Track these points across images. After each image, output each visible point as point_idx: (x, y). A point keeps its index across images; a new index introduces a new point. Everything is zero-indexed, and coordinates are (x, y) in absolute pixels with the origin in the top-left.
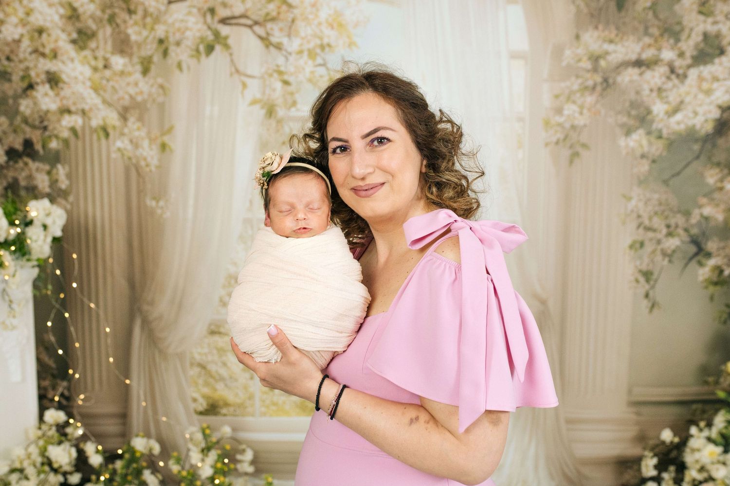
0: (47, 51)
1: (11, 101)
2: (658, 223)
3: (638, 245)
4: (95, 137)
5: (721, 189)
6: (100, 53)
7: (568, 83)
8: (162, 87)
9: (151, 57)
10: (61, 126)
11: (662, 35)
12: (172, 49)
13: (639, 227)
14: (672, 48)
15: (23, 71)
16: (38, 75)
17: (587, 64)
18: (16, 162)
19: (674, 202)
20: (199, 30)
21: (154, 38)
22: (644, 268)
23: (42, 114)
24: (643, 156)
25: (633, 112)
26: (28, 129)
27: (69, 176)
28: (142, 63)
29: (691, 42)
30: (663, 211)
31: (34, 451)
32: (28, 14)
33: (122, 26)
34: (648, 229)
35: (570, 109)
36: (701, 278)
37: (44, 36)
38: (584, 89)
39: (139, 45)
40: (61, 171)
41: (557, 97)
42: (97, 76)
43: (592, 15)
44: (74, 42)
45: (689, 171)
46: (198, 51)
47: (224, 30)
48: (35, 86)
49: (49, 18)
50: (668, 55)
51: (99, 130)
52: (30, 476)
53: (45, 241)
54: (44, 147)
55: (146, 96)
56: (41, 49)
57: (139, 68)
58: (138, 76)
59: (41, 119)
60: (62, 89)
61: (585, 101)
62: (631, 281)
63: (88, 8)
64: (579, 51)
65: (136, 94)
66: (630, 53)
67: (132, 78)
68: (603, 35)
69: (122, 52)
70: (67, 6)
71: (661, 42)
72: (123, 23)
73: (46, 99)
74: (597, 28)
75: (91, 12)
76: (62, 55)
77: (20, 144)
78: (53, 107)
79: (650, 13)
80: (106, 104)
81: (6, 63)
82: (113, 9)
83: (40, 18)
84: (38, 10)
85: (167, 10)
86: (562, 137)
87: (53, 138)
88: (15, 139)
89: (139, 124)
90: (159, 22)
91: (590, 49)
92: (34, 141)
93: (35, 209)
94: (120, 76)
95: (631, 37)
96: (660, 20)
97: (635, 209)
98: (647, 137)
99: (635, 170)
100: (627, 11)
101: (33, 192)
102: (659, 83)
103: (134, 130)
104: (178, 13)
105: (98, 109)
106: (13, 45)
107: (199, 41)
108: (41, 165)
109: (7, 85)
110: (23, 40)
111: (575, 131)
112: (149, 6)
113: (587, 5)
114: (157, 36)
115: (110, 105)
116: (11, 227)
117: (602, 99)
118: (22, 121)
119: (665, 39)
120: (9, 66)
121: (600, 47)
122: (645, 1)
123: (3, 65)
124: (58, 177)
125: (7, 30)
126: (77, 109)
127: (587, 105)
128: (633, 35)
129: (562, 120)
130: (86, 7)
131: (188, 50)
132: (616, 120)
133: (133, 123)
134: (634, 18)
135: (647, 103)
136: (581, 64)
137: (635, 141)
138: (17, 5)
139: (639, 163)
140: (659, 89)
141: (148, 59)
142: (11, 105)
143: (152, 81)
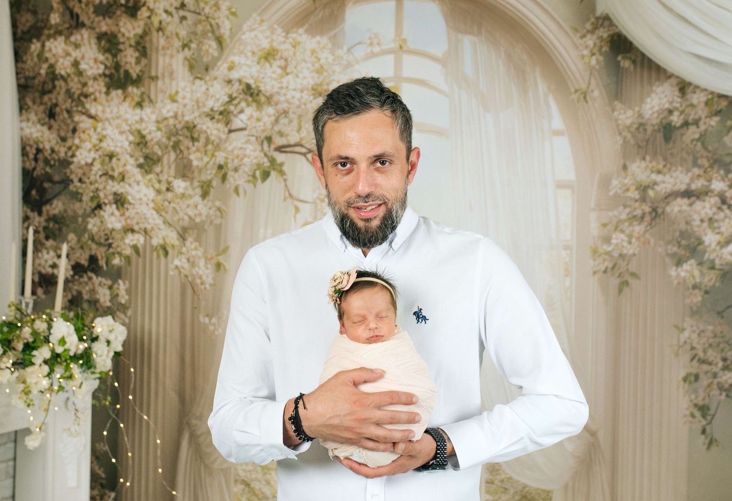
0: (116, 174)
1: (80, 219)
2: (713, 355)
3: (693, 378)
4: (155, 253)
6: (164, 177)
7: (616, 213)
8: (219, 209)
9: (210, 181)
10: (124, 243)
11: (711, 166)
12: (230, 174)
13: (693, 359)
14: (723, 180)
15: (93, 192)
16: (106, 196)
17: (636, 195)
18: (81, 277)
20: (256, 158)
21: (214, 163)
22: (701, 403)
23: (107, 232)
24: (695, 287)
25: (683, 242)
26: (94, 246)
27: (128, 291)
28: (202, 187)
30: (718, 345)
32: (101, 141)
33: (186, 152)
34: (702, 362)
35: (618, 238)
37: (114, 160)
38: (633, 218)
39: (200, 170)
40: (122, 287)
41: (604, 225)
42: (160, 198)
43: (639, 147)
44: (140, 166)
46: (254, 176)
47: (280, 157)
48: (103, 206)
49: (119, 144)
50: (718, 185)
51: (159, 248)
53: (107, 356)
54: (107, 264)
55: (204, 218)
56: (110, 173)
57: (199, 191)
58: (198, 199)
59: (106, 237)
60: (128, 209)
61: (633, 231)
62: (685, 416)
63: (155, 135)
64: (626, 181)
65: (195, 215)
66: (679, 183)
67: (192, 200)
68: (650, 166)
69: (184, 176)
70: (136, 134)
71: (711, 173)
72: (186, 150)
73: (112, 219)
74: (644, 159)
75: (157, 139)
76: (129, 178)
77: (85, 260)
78: (118, 226)
79: (699, 144)
80: (167, 224)
81: (79, 184)
82: (178, 137)
83: (111, 144)
84: (110, 137)
85: (227, 138)
86: (610, 265)
87: (116, 255)
88: (81, 255)
89: (197, 244)
90: (220, 149)
91: (638, 179)
92: (99, 258)
93: (100, 326)
94: (181, 199)
95: (680, 168)
96: (709, 152)
97: (688, 341)
98: (698, 267)
99: (688, 301)
100: (674, 142)
101: (95, 305)
102: (710, 213)
103: (192, 249)
104: (237, 141)
105: (159, 229)
106: (85, 168)
107: (255, 167)
108: (104, 280)
109: (78, 205)
110: (95, 164)
111: (624, 260)
112: (211, 134)
113: (634, 136)
114: (217, 162)
115: (170, 225)
116: (80, 343)
117: (651, 228)
118: (89, 238)
119: (715, 171)
120: (81, 187)
121: (648, 177)
122: (693, 133)
123: (75, 187)
124: (118, 291)
125: (81, 154)
126: (140, 229)
127: (636, 235)
128: (682, 166)
129: (610, 249)
130: (153, 135)
131: (246, 176)
132: (666, 250)
133: (191, 243)
134: (682, 149)
135: (697, 233)
136: (629, 194)
137: (687, 271)
138: (92, 132)
139: (691, 294)
140: (710, 219)
141: (208, 184)
142: (80, 223)
143: (210, 204)
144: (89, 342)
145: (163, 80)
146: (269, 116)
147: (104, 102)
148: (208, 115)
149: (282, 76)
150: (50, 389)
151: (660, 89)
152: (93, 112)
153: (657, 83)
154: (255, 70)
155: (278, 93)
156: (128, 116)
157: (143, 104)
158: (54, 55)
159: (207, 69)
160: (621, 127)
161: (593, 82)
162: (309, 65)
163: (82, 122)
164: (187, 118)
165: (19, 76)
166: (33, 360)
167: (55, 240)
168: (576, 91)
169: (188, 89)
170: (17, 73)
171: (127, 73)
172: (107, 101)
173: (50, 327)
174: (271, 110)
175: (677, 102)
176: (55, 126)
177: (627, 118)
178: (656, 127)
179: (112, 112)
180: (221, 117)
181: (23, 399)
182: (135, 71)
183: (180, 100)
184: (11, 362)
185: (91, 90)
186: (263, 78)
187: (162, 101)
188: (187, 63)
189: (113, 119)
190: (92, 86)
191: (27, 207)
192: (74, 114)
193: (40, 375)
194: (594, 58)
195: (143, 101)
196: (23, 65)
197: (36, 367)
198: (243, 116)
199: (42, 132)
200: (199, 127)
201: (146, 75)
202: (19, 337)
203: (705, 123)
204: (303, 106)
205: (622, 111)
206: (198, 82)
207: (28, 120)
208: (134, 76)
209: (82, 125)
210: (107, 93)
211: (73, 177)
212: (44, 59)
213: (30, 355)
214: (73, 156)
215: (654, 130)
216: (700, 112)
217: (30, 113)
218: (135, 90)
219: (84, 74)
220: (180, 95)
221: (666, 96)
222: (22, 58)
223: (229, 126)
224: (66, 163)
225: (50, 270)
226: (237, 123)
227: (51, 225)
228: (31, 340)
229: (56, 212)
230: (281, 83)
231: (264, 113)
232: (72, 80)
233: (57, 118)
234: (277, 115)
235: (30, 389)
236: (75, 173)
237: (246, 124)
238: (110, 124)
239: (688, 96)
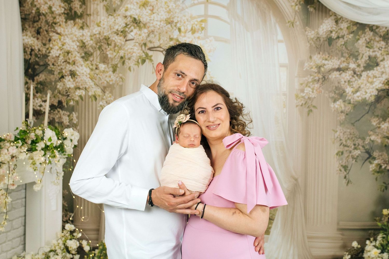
0: (71, 61)
1: (53, 83)
2: (349, 143)
3: (340, 154)
4: (90, 99)
5: (379, 127)
6: (94, 63)
7: (306, 78)
8: (121, 78)
9: (117, 65)
10: (75, 95)
11: (349, 57)
12: (127, 61)
13: (341, 145)
14: (355, 63)
15: (60, 70)
16: (66, 72)
17: (316, 70)
18: (54, 111)
19: (357, 133)
20: (139, 53)
21: (119, 56)
22: (344, 164)
23: (67, 89)
24: (342, 112)
25: (337, 92)
26: (60, 96)
27: (78, 118)
28: (113, 67)
29: (363, 60)
30: (352, 138)
31: (61, 242)
32: (63, 45)
33: (105, 51)
34: (345, 146)
35: (307, 90)
36: (371, 170)
37: (70, 54)
38: (314, 81)
39: (112, 59)
40: (74, 115)
41: (301, 84)
42: (92, 72)
43: (317, 48)
44: (83, 57)
45: (363, 119)
46: (138, 62)
47: (150, 53)
48: (65, 77)
49: (72, 47)
50: (352, 66)
51: (92, 96)
52: (58, 253)
53: (71, 146)
54: (67, 104)
55: (114, 82)
56: (68, 61)
57: (111, 69)
58: (111, 73)
59: (66, 92)
60: (77, 78)
61: (314, 87)
62: (337, 170)
63: (90, 42)
64: (311, 64)
65: (110, 81)
66: (335, 65)
67: (108, 73)
68: (322, 57)
69: (104, 62)
70: (80, 42)
71: (349, 60)
72: (105, 49)
73: (69, 83)
74: (319, 53)
75: (91, 44)
76: (77, 63)
77: (56, 103)
78: (72, 86)
79: (344, 47)
80: (96, 85)
81: (52, 66)
82: (101, 43)
83: (68, 47)
84: (67, 43)
85: (125, 44)
86: (304, 103)
87: (71, 100)
88: (54, 100)
89: (111, 94)
90: (121, 49)
91: (317, 63)
92: (63, 101)
93: (67, 133)
94: (103, 73)
95: (335, 58)
96: (349, 50)
97: (339, 137)
98: (344, 103)
99: (338, 118)
100: (333, 46)
101: (61, 124)
102: (349, 78)
103: (108, 97)
104: (130, 45)
105: (93, 88)
106: (55, 58)
107: (139, 58)
108: (65, 112)
109: (52, 76)
110: (60, 56)
111: (310, 100)
112: (117, 42)
113: (315, 43)
114: (120, 55)
115: (98, 86)
116: (58, 140)
117: (322, 85)
118: (58, 92)
119: (351, 59)
120: (54, 68)
121: (321, 62)
122: (341, 41)
123: (51, 67)
124: (73, 118)
125: (53, 52)
126: (83, 87)
127: (315, 88)
128: (336, 57)
129: (304, 95)
130: (89, 42)
131: (134, 62)
132: (329, 95)
133: (108, 94)
134: (336, 49)
135: (343, 88)
136: (312, 70)
137: (338, 105)
138: (58, 41)
139: (340, 115)
140: (349, 81)
141: (115, 66)
142: (53, 85)
143: (117, 75)
144: (62, 140)
145: (93, 16)
146: (145, 33)
147: (64, 26)
148: (115, 33)
149: (151, 14)
150: (45, 162)
151: (326, 21)
152: (59, 31)
153: (325, 19)
154: (138, 11)
155: (149, 22)
156: (77, 33)
157: (84, 27)
158: (39, 4)
159: (115, 11)
160: (309, 39)
161: (296, 18)
162: (164, 9)
163: (53, 36)
164: (105, 34)
165: (22, 14)
166: (37, 148)
167: (41, 93)
168: (289, 22)
169: (106, 20)
170: (21, 12)
171: (75, 12)
172: (66, 26)
173: (44, 132)
174: (146, 31)
175: (334, 27)
176: (40, 38)
177: (312, 35)
178: (325, 39)
179: (68, 31)
180: (122, 34)
181: (32, 167)
182: (79, 11)
183: (102, 26)
184: (26, 149)
185: (58, 21)
186: (142, 15)
187: (93, 26)
188: (105, 8)
189: (69, 34)
190: (58, 19)
191: (27, 78)
192: (50, 32)
193: (40, 156)
194: (297, 6)
195: (84, 26)
196: (24, 9)
197: (38, 151)
198: (132, 33)
199: (34, 41)
200: (111, 38)
201: (85, 14)
202: (29, 137)
203: (347, 37)
204: (161, 29)
205: (310, 32)
206: (110, 17)
207: (27, 35)
208: (79, 14)
209: (53, 38)
210: (66, 22)
211: (49, 63)
212: (34, 5)
213: (35, 146)
214: (49, 52)
215: (324, 40)
216: (344, 32)
217: (27, 32)
218: (80, 21)
219: (54, 13)
220: (102, 23)
221: (329, 25)
222: (23, 5)
223: (126, 38)
224: (46, 56)
225: (39, 108)
226: (130, 36)
227: (39, 86)
228: (35, 139)
229: (41, 80)
230: (151, 17)
231: (142, 32)
232: (48, 16)
233: (41, 34)
234: (149, 33)
235: (35, 162)
236: (50, 60)
237: (134, 37)
238: (67, 37)
239: (339, 25)
